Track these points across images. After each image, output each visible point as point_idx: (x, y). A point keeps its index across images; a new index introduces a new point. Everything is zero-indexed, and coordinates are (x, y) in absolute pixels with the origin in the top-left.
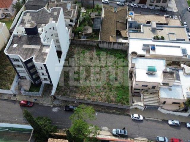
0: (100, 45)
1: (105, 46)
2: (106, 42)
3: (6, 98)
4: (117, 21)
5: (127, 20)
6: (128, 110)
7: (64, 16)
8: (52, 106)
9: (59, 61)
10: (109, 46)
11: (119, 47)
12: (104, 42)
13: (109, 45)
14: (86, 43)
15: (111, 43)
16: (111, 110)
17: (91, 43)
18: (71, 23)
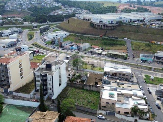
0: (84, 87)
1: (87, 88)
2: (88, 85)
3: (26, 99)
4: (96, 78)
5: (102, 79)
6: (96, 114)
7: (66, 72)
8: (51, 105)
9: (59, 87)
10: (90, 89)
11: (96, 89)
12: (87, 85)
13: (90, 87)
14: (76, 86)
15: (91, 86)
16: (85, 112)
17: (79, 86)
18: (69, 77)
